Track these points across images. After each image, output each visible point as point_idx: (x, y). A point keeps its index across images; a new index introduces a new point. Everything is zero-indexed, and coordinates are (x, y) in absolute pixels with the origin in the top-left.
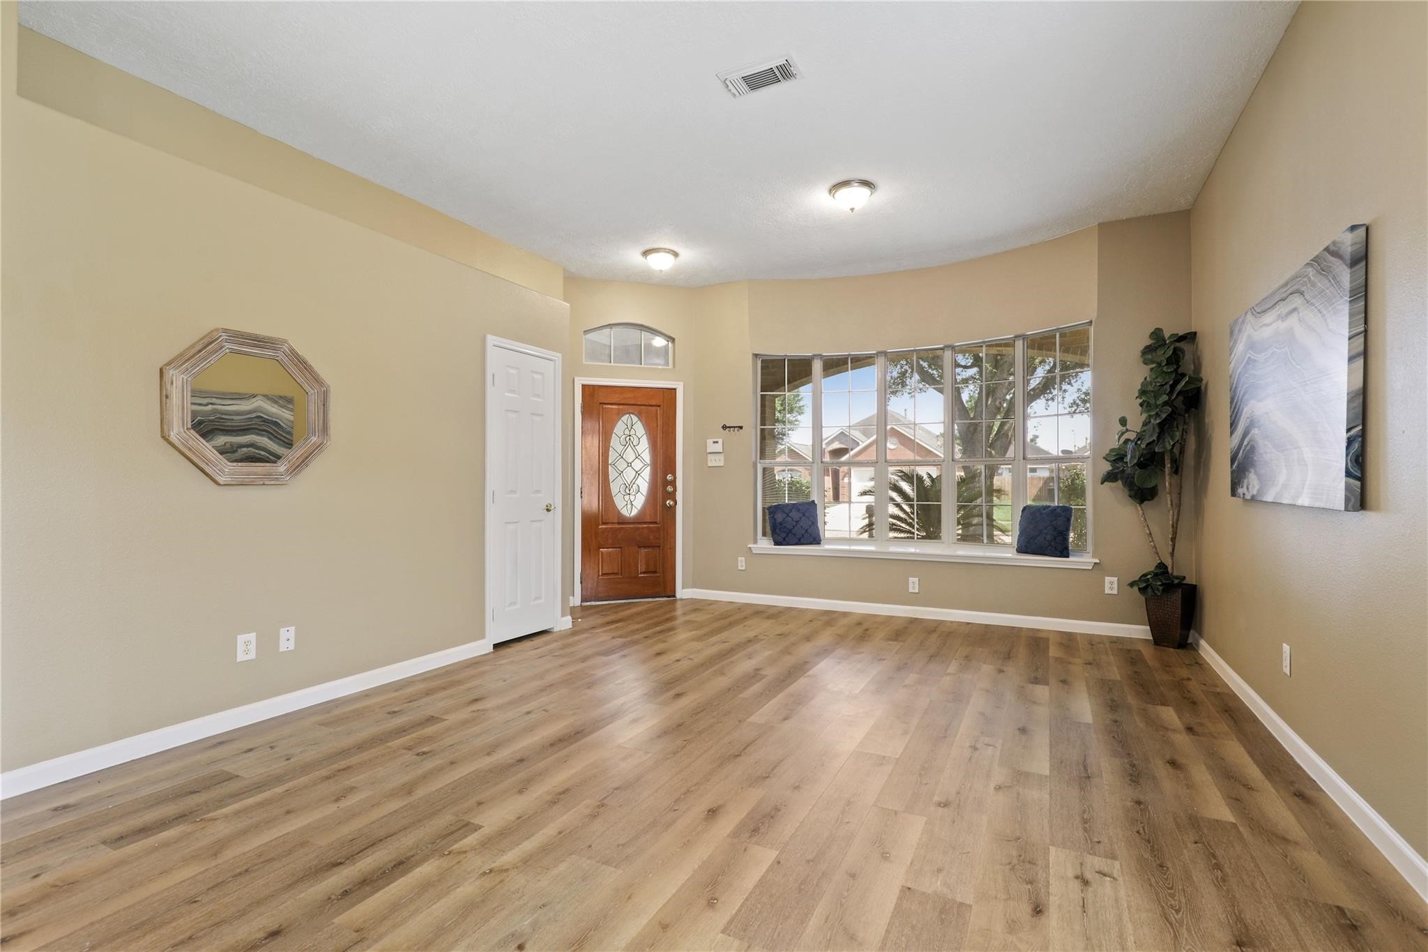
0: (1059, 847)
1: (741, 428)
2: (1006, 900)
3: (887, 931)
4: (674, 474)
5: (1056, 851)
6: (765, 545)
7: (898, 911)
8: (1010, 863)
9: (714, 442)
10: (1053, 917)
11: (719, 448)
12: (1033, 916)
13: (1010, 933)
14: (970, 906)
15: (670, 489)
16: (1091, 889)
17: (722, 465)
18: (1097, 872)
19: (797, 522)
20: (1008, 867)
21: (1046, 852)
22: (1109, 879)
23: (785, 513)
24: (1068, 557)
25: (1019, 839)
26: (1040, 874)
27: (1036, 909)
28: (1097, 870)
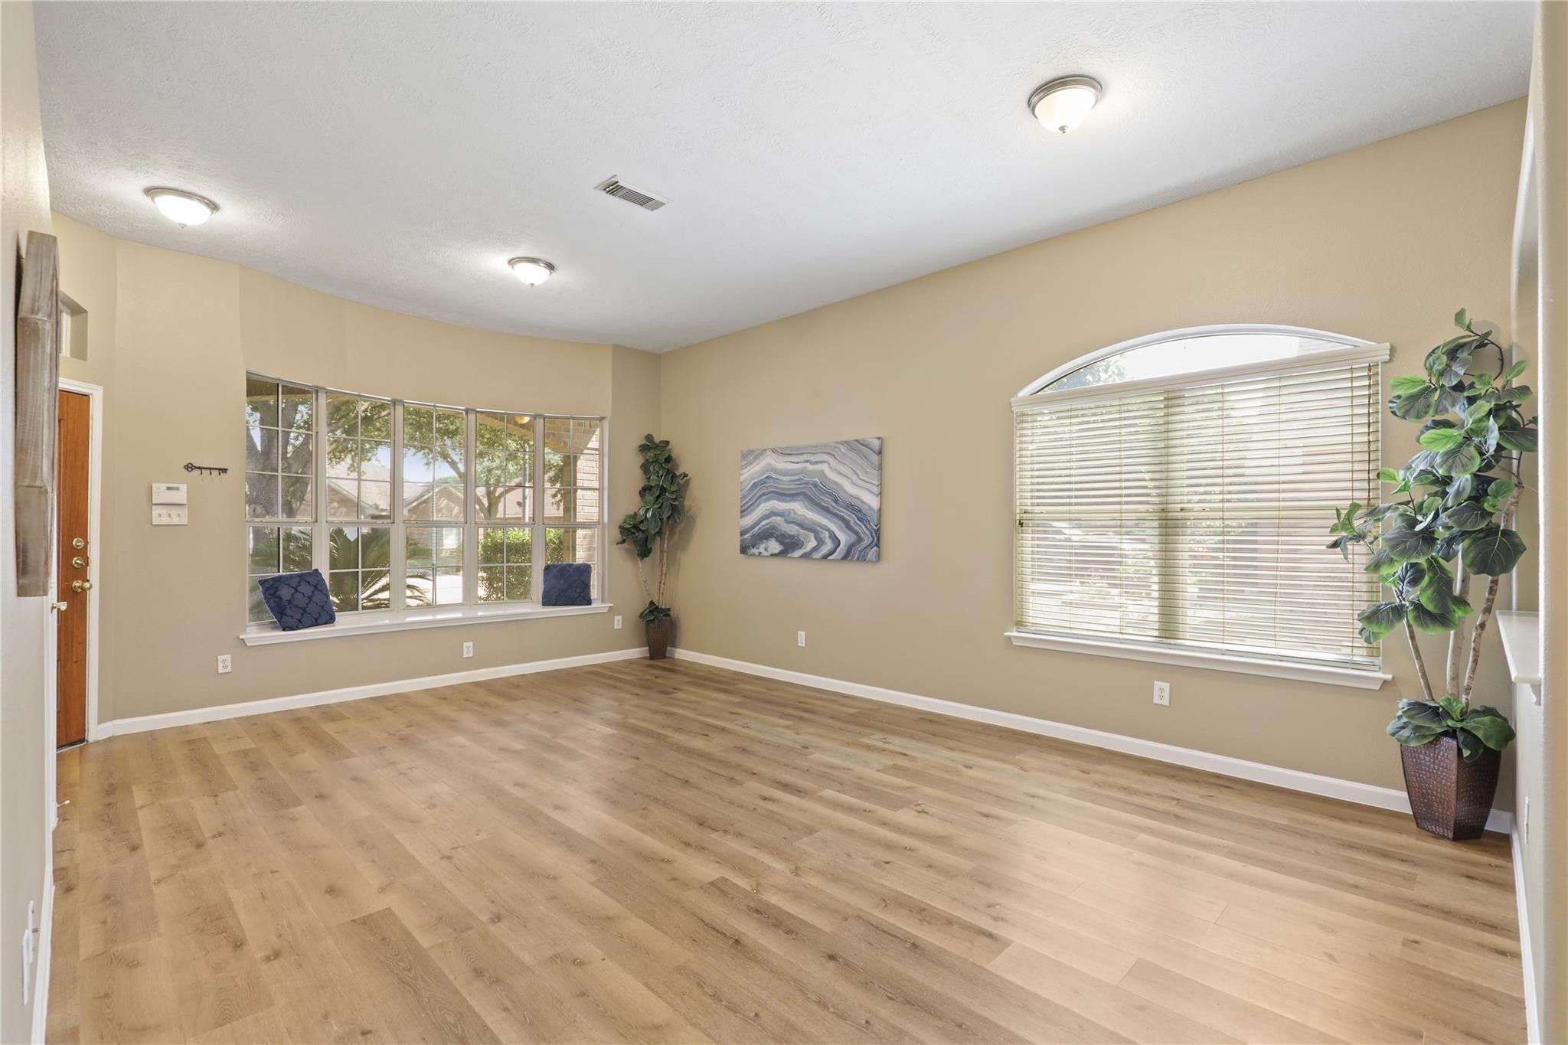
1: (225, 470)
4: (84, 536)
6: (261, 635)
9: (169, 488)
11: (181, 496)
15: (76, 561)
17: (186, 523)
19: (310, 598)
23: (292, 587)
24: (590, 604)
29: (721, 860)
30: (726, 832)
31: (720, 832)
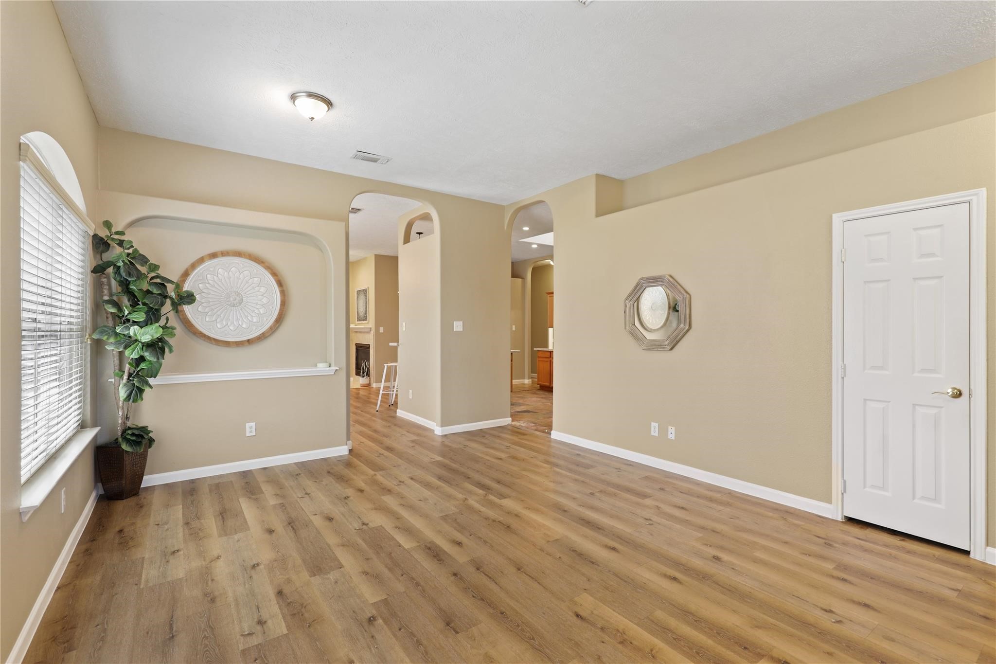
0: (281, 636)
2: (297, 589)
3: (333, 553)
5: (282, 632)
7: (336, 559)
8: (305, 607)
10: (271, 593)
12: (281, 589)
13: (288, 578)
14: (310, 577)
16: (256, 620)
18: (254, 633)
20: (304, 605)
21: (288, 627)
22: (246, 633)
25: (309, 626)
26: (287, 611)
27: (281, 593)
28: (254, 635)
29: (500, 507)
30: (494, 521)
31: (497, 520)
